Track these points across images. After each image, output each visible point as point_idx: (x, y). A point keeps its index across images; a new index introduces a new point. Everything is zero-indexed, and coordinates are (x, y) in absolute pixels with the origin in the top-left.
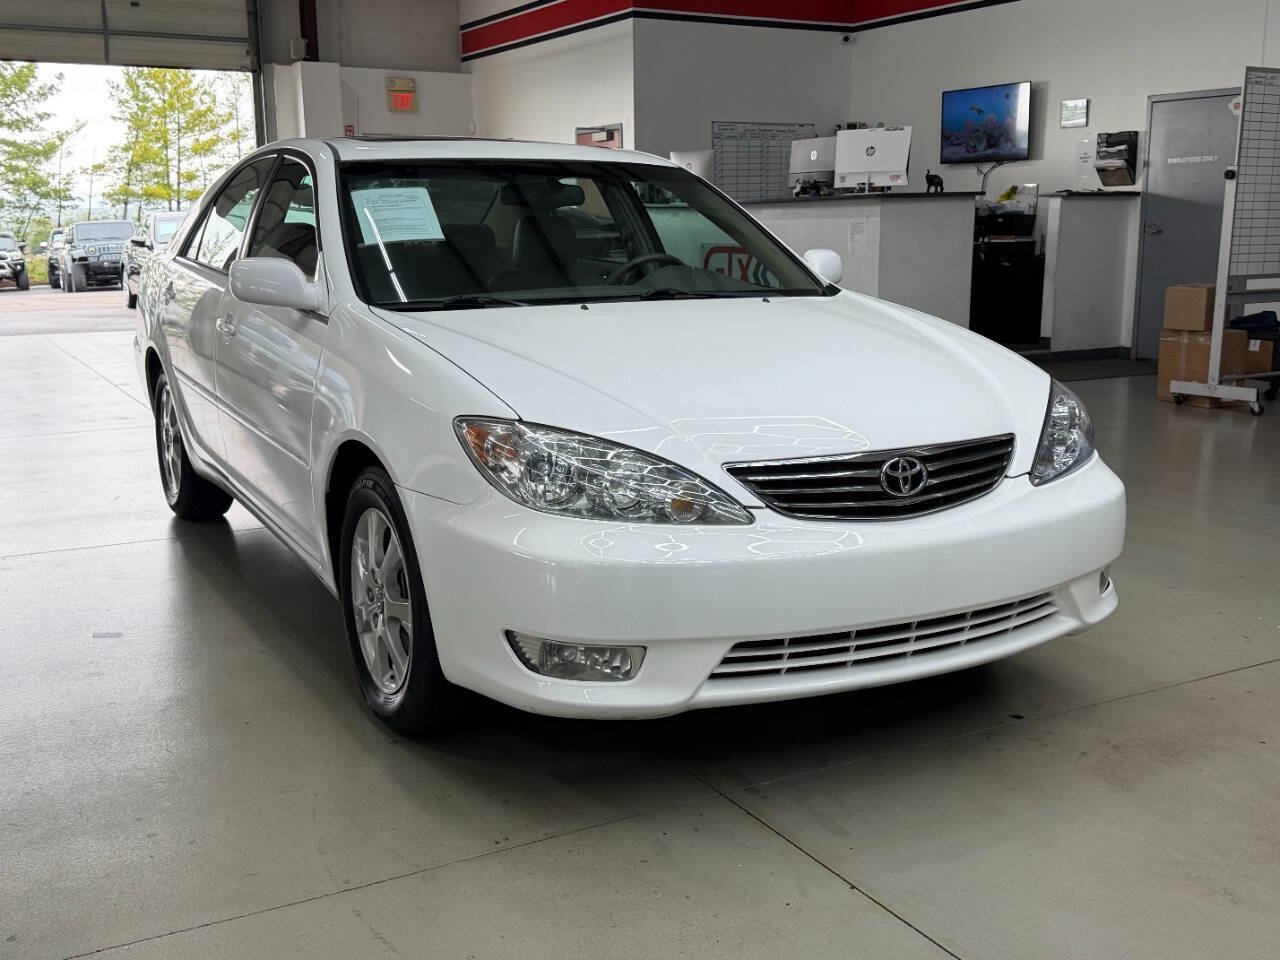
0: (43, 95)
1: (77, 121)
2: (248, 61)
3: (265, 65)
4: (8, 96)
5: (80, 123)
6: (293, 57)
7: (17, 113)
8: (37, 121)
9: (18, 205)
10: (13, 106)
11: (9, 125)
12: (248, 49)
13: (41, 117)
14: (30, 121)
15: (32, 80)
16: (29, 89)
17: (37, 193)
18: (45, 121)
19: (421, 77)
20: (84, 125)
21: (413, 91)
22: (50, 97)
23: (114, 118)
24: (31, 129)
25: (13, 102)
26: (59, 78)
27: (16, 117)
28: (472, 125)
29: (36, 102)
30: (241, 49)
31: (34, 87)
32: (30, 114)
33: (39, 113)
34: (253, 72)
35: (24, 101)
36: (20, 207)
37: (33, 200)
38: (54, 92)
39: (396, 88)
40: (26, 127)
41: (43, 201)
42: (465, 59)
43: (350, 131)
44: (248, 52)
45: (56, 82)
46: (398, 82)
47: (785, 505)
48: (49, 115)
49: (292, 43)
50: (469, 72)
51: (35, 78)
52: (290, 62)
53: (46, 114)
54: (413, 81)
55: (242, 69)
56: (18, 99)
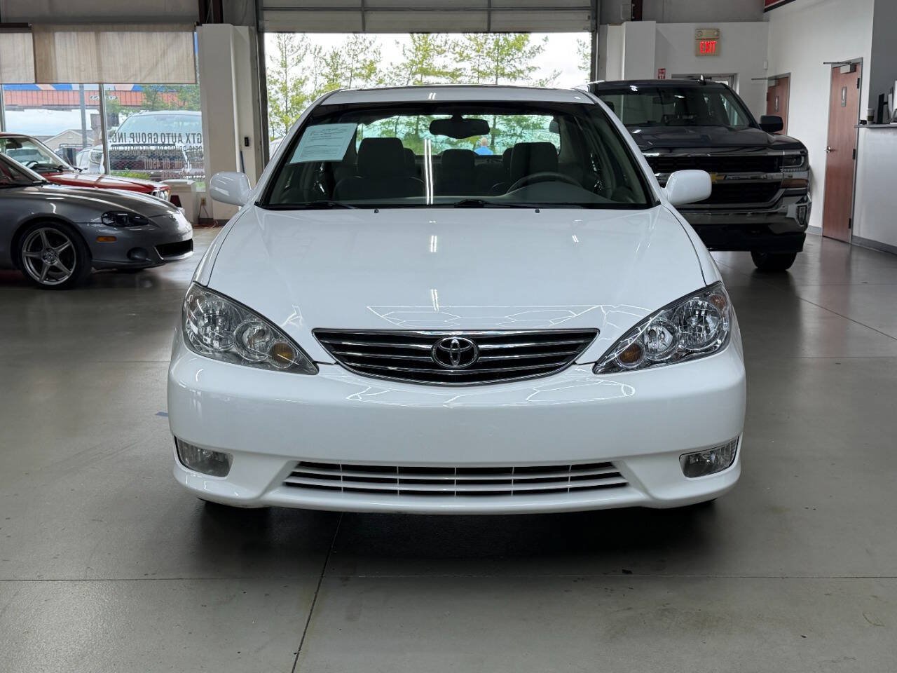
0: (533, 53)
1: (555, 71)
2: (588, 24)
3: (602, 26)
4: (509, 55)
5: (557, 73)
6: (622, 18)
7: (514, 66)
8: (527, 72)
9: (508, 133)
10: (512, 62)
11: (509, 76)
12: (590, 15)
13: (530, 69)
14: (521, 72)
15: (526, 42)
16: (524, 49)
17: (521, 126)
18: (532, 72)
19: (724, 27)
20: (559, 74)
21: (717, 38)
22: (537, 54)
23: (580, 67)
24: (523, 79)
25: (512, 59)
26: (545, 41)
27: (514, 69)
28: (765, 63)
29: (527, 59)
30: (585, 15)
31: (527, 49)
32: (522, 67)
33: (529, 67)
34: (592, 32)
35: (520, 58)
36: (509, 135)
37: (519, 130)
38: (540, 51)
39: (703, 37)
40: (519, 76)
41: (525, 131)
42: (766, 10)
43: (663, 73)
44: (589, 17)
45: (542, 43)
46: (704, 32)
47: (353, 364)
48: (535, 68)
49: (622, 7)
50: (768, 21)
51: (528, 41)
52: (620, 23)
53: (533, 67)
54: (718, 31)
55: (584, 30)
56: (515, 56)
